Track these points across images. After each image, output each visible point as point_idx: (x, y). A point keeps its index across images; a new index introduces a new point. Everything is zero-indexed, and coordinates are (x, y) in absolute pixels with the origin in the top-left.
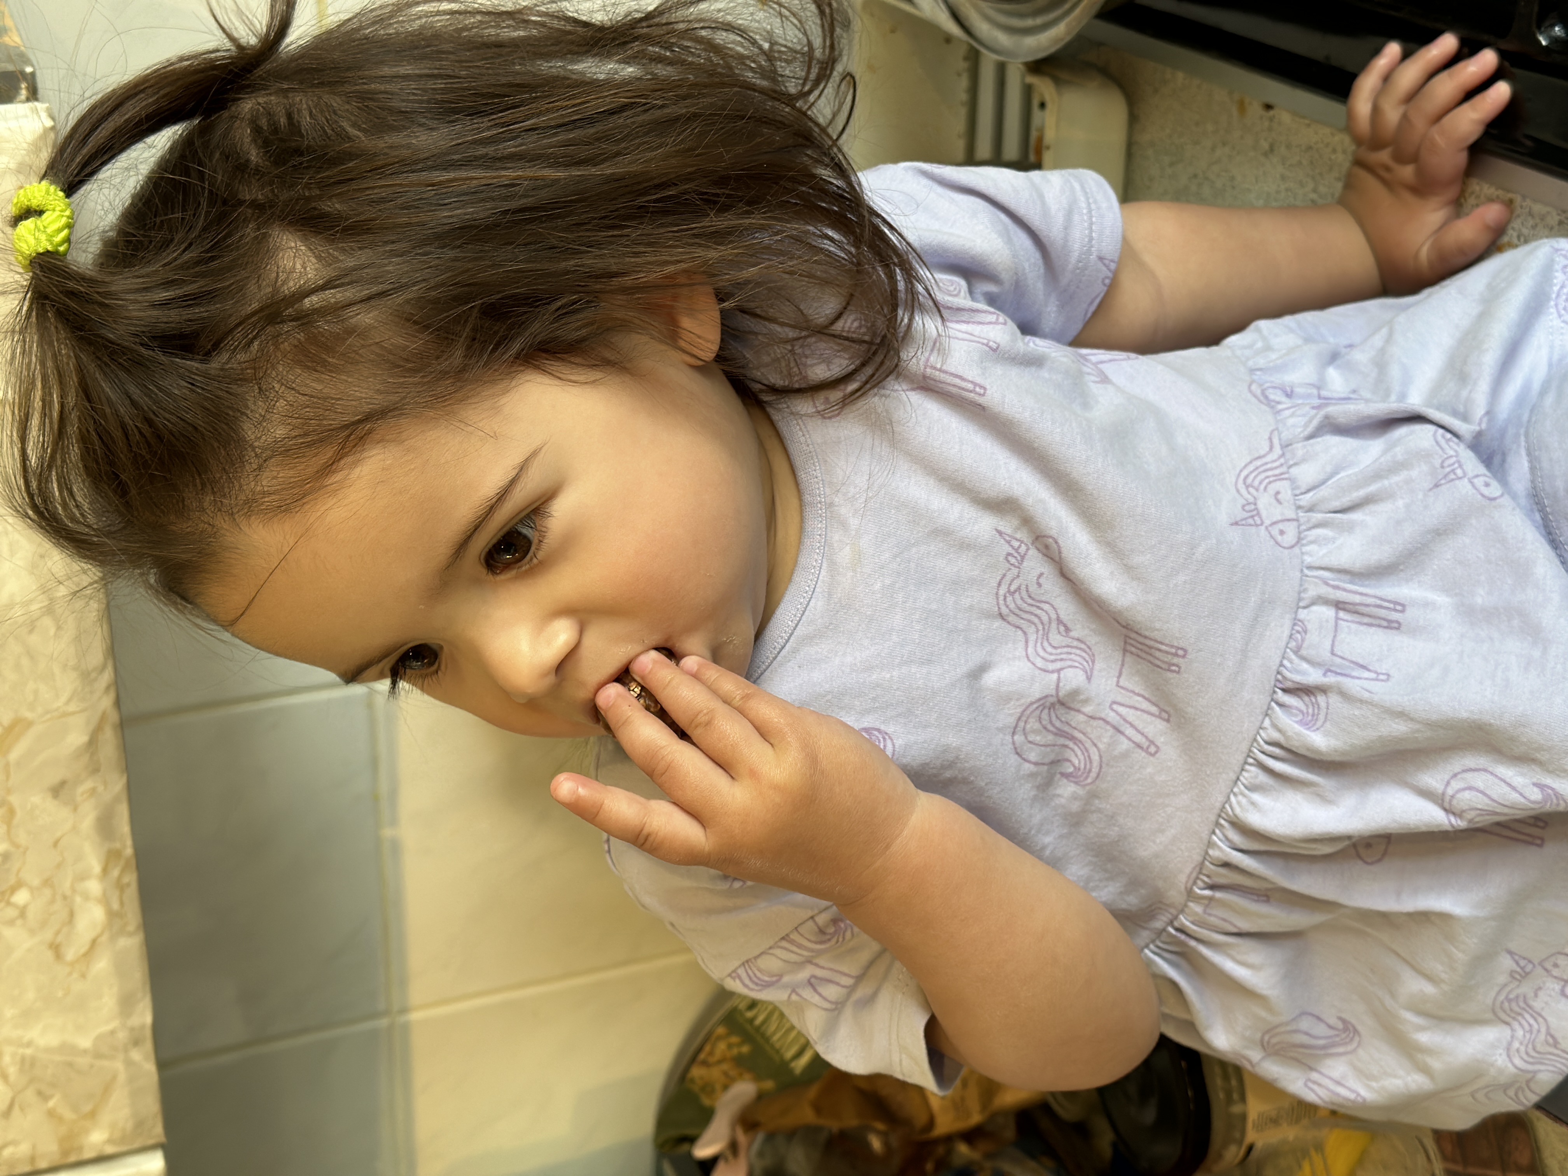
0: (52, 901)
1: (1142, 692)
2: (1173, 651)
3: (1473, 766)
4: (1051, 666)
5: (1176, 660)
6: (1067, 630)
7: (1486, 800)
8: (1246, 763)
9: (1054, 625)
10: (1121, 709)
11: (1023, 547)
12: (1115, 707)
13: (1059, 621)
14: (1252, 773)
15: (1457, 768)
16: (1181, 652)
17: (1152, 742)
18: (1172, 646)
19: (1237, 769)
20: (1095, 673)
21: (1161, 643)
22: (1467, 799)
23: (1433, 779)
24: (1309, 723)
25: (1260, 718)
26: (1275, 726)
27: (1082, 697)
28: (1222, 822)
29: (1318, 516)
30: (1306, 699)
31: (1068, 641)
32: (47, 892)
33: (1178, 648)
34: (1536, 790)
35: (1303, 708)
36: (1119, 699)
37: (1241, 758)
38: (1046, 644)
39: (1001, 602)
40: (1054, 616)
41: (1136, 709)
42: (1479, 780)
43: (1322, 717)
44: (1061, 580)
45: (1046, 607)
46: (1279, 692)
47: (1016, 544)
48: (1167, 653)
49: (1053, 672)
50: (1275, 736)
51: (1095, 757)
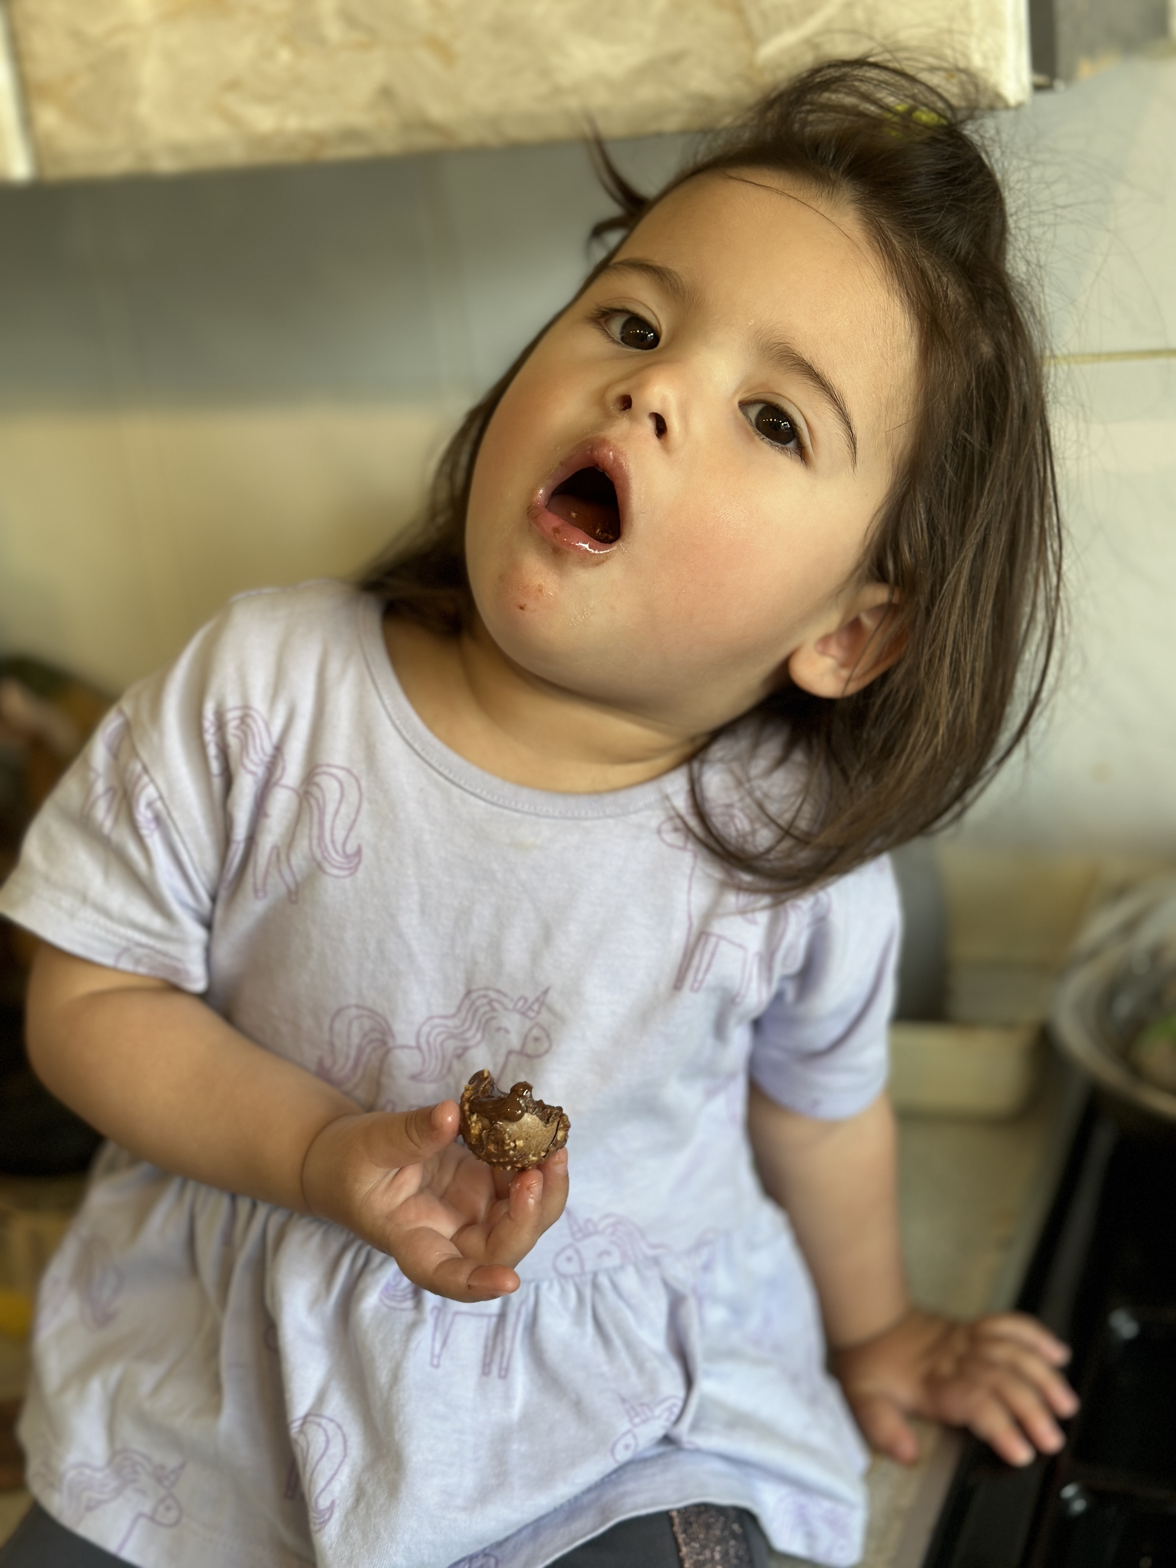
3: (350, 1444)
7: (317, 1457)
9: (464, 1044)
15: (347, 1429)
22: (318, 1437)
23: (335, 1406)
24: (386, 1294)
29: (588, 1292)
34: (329, 1503)
35: (401, 1288)
42: (336, 1449)
43: (392, 1304)
50: (375, 1261)
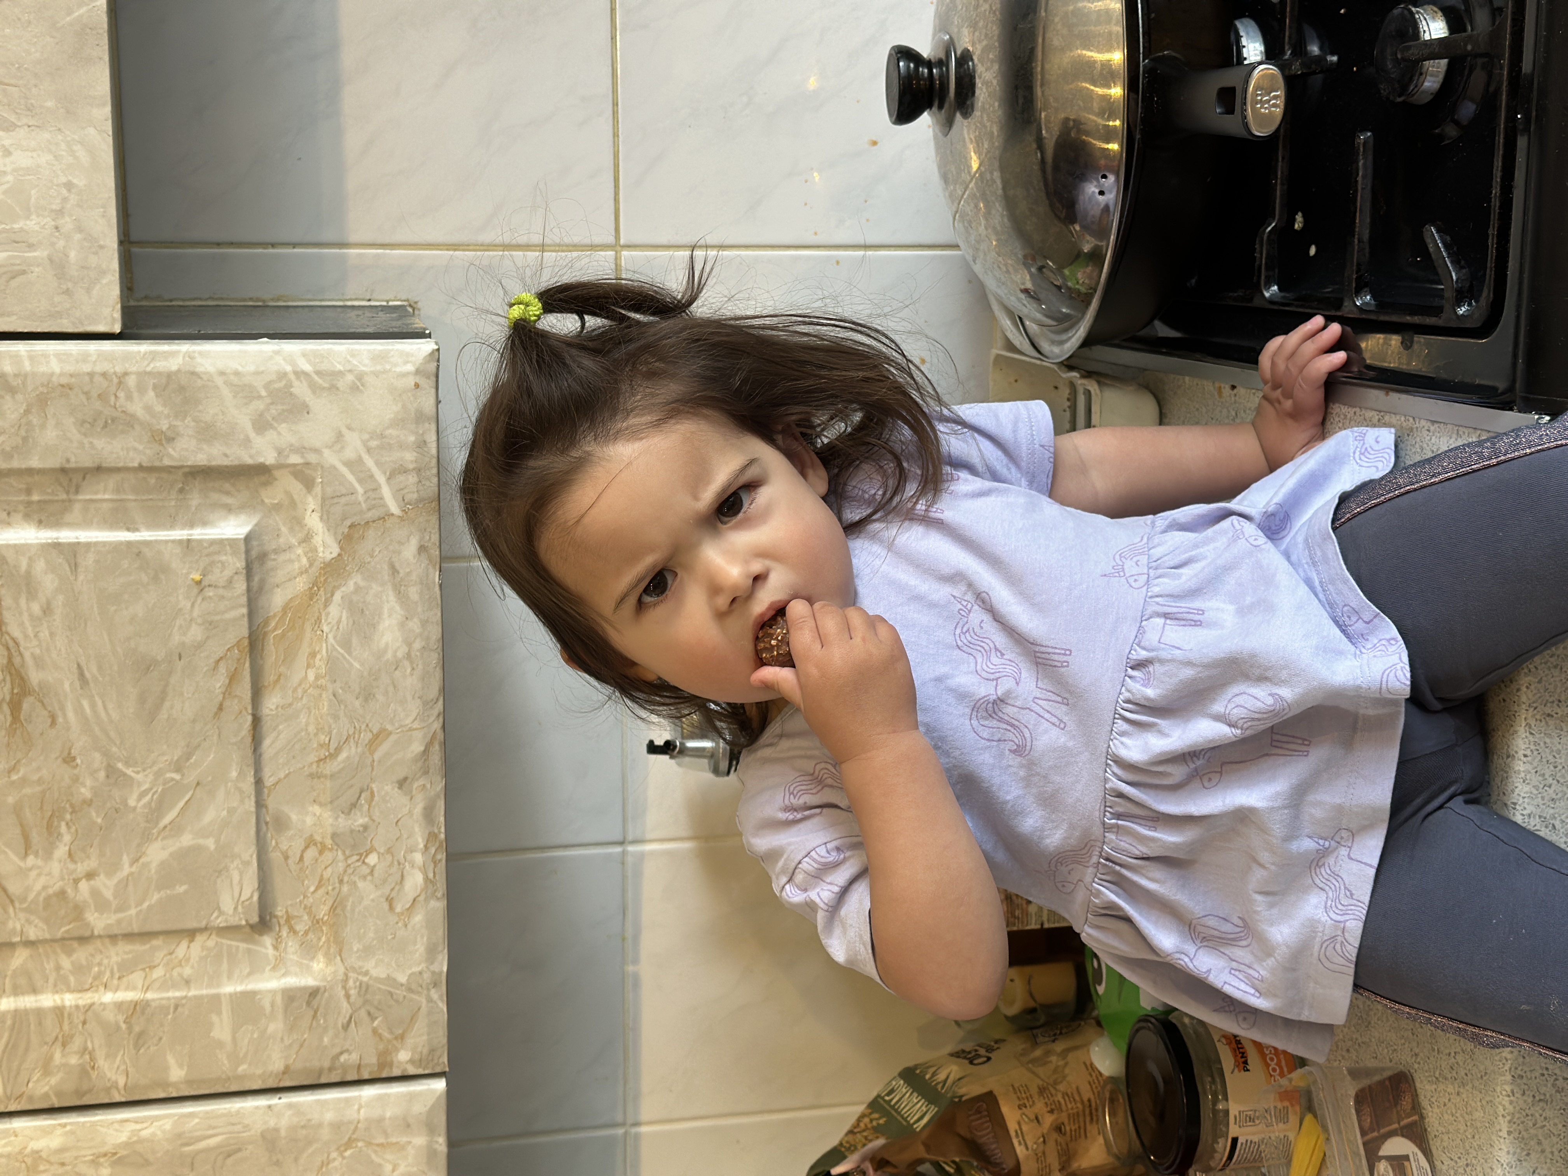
0: (391, 865)
1: (1052, 689)
2: (1063, 652)
3: (1238, 692)
4: (992, 677)
5: (1065, 658)
6: (1003, 655)
7: (1245, 711)
8: (1115, 718)
9: (993, 651)
10: (1040, 702)
11: (969, 606)
12: (1036, 700)
13: (996, 649)
14: (1121, 725)
15: (1230, 696)
16: (1068, 652)
17: (1061, 721)
18: (1063, 649)
19: (1110, 723)
20: (1022, 679)
21: (1056, 648)
22: (1236, 713)
23: (1218, 707)
24: (1146, 684)
25: (1119, 687)
26: (1128, 691)
27: (1014, 695)
28: (1109, 762)
29: (1160, 571)
30: (1143, 670)
31: (1003, 661)
32: (389, 858)
33: (1066, 650)
34: (1270, 698)
35: (1143, 676)
36: (1038, 695)
37: (1111, 715)
38: (989, 664)
39: (958, 638)
40: (992, 646)
41: (1049, 700)
42: (1240, 700)
43: (1152, 679)
44: (995, 623)
45: (987, 641)
46: (1129, 670)
47: (965, 603)
48: (1059, 654)
49: (993, 680)
50: (1127, 695)
51: (1027, 735)
